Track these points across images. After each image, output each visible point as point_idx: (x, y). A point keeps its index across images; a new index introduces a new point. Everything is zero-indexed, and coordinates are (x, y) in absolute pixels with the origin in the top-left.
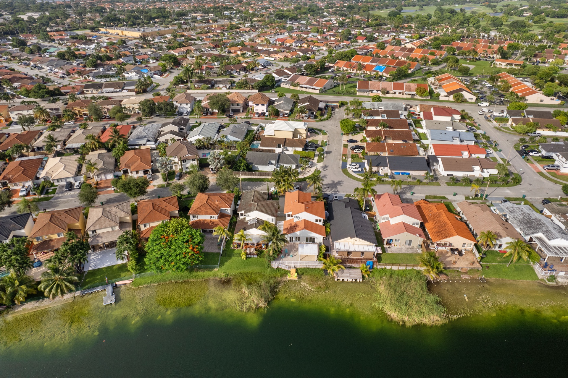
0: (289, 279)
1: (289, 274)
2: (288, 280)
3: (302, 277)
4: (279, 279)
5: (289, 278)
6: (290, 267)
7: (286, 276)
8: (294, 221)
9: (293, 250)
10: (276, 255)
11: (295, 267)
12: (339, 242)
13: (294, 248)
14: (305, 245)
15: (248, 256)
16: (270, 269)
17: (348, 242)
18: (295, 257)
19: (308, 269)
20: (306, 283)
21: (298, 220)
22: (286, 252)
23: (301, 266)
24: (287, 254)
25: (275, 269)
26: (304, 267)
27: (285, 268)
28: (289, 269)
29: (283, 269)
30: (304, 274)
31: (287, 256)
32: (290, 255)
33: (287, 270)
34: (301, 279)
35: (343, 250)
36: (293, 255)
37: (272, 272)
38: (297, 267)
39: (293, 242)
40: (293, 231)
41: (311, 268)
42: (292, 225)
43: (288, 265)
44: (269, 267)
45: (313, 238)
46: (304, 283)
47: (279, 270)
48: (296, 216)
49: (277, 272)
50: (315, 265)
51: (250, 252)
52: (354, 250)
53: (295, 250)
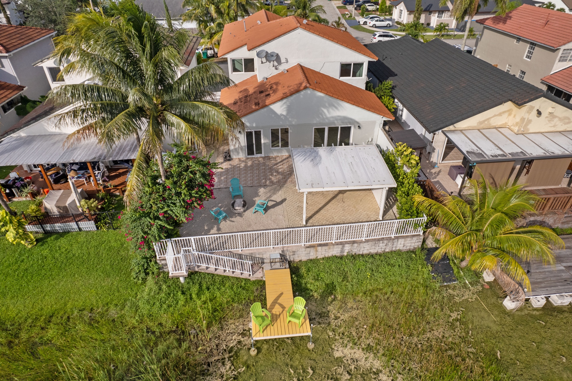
3: (333, 309)
6: (259, 263)
7: (241, 316)
8: (260, 79)
9: (268, 182)
10: (178, 204)
11: (288, 257)
12: (461, 131)
13: (272, 175)
14: (322, 151)
15: (48, 227)
16: (156, 283)
17: (496, 128)
18: (277, 208)
19: (351, 264)
20: (363, 349)
21: (276, 72)
22: (237, 194)
23: (317, 251)
24: (239, 201)
25: (182, 280)
26: (330, 255)
27: (233, 272)
28: (254, 272)
29: (225, 274)
30: (335, 290)
31: (242, 210)
32: (253, 206)
33: (246, 280)
34: (329, 324)
35: (496, 156)
36: (270, 204)
37: (163, 299)
38: (296, 256)
39: (263, 155)
40: (259, 104)
41: (362, 255)
42: (251, 91)
43: (247, 251)
44: (147, 274)
45: (341, 128)
46: (353, 351)
47: (204, 286)
48: (267, 52)
49: (194, 296)
50: (383, 239)
51: (58, 207)
52: (544, 151)
53: (275, 181)
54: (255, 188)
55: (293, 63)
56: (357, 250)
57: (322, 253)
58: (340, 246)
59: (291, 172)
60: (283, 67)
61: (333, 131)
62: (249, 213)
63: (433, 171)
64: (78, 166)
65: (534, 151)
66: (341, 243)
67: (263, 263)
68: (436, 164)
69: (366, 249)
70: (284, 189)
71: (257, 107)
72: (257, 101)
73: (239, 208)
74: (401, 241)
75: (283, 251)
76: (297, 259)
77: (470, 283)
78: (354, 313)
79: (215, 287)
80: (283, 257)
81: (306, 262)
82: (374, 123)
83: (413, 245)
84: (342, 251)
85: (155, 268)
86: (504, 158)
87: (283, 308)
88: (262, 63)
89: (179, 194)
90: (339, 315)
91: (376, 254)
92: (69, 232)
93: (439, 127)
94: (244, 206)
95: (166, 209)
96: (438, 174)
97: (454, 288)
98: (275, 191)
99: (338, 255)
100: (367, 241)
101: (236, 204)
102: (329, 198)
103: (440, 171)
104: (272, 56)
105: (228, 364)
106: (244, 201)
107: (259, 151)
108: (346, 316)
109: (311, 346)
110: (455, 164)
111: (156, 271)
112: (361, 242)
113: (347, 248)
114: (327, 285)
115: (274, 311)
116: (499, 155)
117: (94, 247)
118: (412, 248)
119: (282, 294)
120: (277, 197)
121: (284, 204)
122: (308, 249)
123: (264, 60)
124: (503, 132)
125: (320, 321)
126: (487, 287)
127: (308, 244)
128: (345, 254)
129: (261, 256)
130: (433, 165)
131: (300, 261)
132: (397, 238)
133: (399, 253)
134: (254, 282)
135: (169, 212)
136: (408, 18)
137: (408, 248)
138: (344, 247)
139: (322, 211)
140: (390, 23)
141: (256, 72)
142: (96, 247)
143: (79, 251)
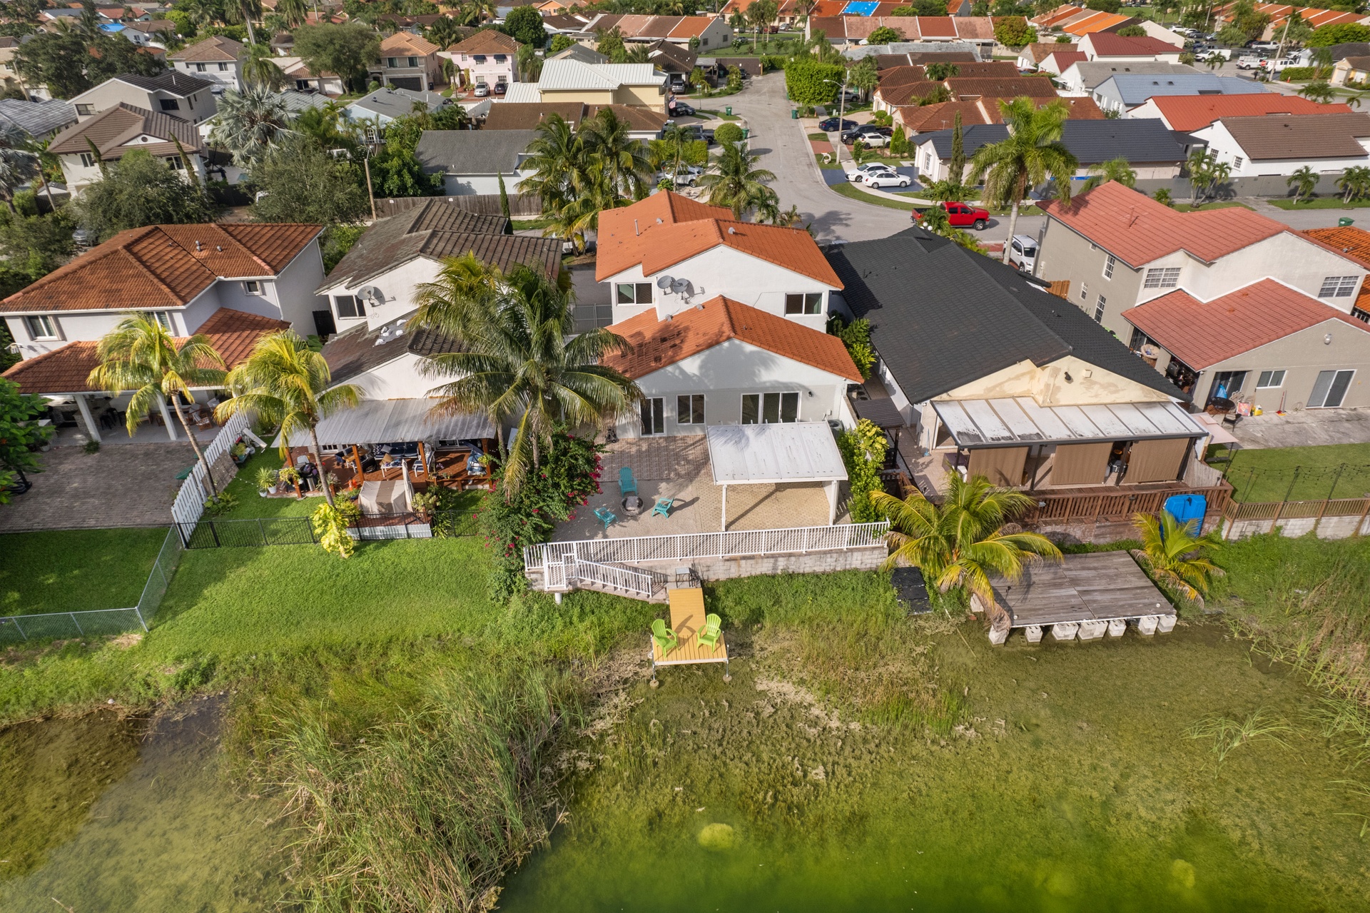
0: (663, 662)
1: (659, 626)
2: (660, 673)
3: (758, 640)
4: (595, 670)
5: (660, 655)
6: (660, 581)
7: (637, 646)
8: (661, 317)
9: (672, 475)
10: (556, 499)
11: (700, 574)
12: (959, 401)
13: (678, 464)
14: (750, 430)
15: (367, 532)
16: (524, 603)
17: (1013, 397)
18: (685, 510)
19: (785, 585)
20: (794, 683)
21: (686, 308)
22: (629, 489)
23: (739, 566)
24: (633, 500)
25: (557, 598)
26: (758, 573)
27: (627, 591)
28: (654, 593)
29: (616, 593)
30: (763, 617)
31: (637, 511)
32: (652, 506)
33: (643, 602)
34: (753, 656)
35: (999, 439)
36: (676, 504)
37: (535, 623)
38: (711, 572)
39: (665, 434)
40: (660, 360)
41: (803, 575)
42: (648, 335)
43: (645, 563)
44: (511, 592)
45: (784, 395)
46: (780, 685)
47: (588, 609)
48: (673, 280)
49: (575, 619)
50: (830, 552)
51: (380, 504)
52: (1069, 433)
53: (683, 472)
54: (654, 482)
55: (712, 293)
56: (794, 566)
57: (747, 570)
58: (772, 560)
59: (705, 460)
60: (697, 301)
61: (771, 399)
62: (647, 516)
63: (921, 461)
64: (390, 448)
65: (1055, 432)
66: (773, 556)
67: (666, 581)
68: (926, 450)
69: (808, 566)
70: (695, 484)
71: (658, 364)
72: (657, 354)
73: (633, 509)
74: (857, 555)
75: (693, 565)
76: (713, 578)
77: (951, 614)
78: (786, 644)
79: (602, 611)
80: (693, 572)
81: (725, 583)
82: (833, 388)
83: (875, 561)
84: (775, 568)
85: (522, 584)
86: (1010, 441)
87: (693, 632)
88: (665, 294)
89: (556, 486)
90: (766, 646)
91: (823, 573)
92: (392, 539)
93: (925, 396)
94: (639, 506)
95: (542, 504)
96: (927, 465)
97: (927, 619)
98: (682, 487)
99: (769, 572)
100: (808, 554)
101: (628, 503)
102: (761, 497)
103: (931, 462)
104: (681, 284)
105: (623, 696)
106: (639, 499)
107: (659, 428)
108: (775, 648)
109: (727, 678)
110: (949, 451)
111: (522, 587)
112: (800, 555)
113: (782, 563)
114: (752, 611)
115: (681, 635)
116: (1003, 438)
117: (430, 559)
118: (874, 566)
119: (691, 616)
120: (686, 495)
121: (695, 504)
122: (728, 563)
123: (669, 290)
124: (1022, 404)
125: (741, 652)
126: (973, 618)
127: (728, 556)
128: (779, 572)
129: (663, 572)
130: (922, 452)
131: (717, 580)
132: (851, 550)
133: (855, 572)
134: (654, 605)
135: (545, 508)
136: (941, 172)
137: (868, 566)
138: (776, 561)
139: (749, 515)
140: (907, 179)
141: (655, 304)
142: (434, 560)
143: (411, 565)
